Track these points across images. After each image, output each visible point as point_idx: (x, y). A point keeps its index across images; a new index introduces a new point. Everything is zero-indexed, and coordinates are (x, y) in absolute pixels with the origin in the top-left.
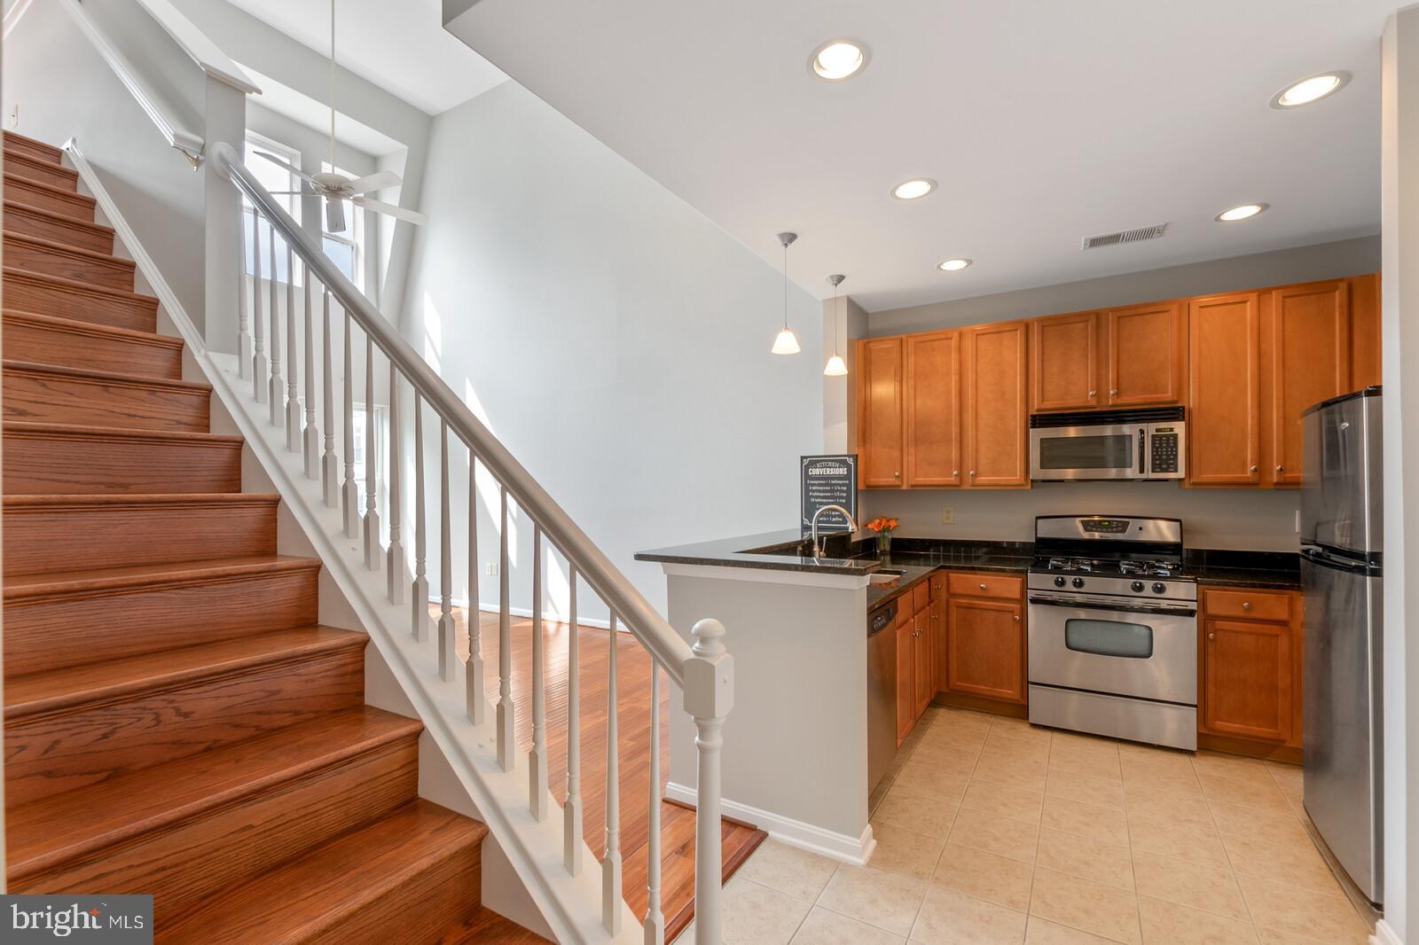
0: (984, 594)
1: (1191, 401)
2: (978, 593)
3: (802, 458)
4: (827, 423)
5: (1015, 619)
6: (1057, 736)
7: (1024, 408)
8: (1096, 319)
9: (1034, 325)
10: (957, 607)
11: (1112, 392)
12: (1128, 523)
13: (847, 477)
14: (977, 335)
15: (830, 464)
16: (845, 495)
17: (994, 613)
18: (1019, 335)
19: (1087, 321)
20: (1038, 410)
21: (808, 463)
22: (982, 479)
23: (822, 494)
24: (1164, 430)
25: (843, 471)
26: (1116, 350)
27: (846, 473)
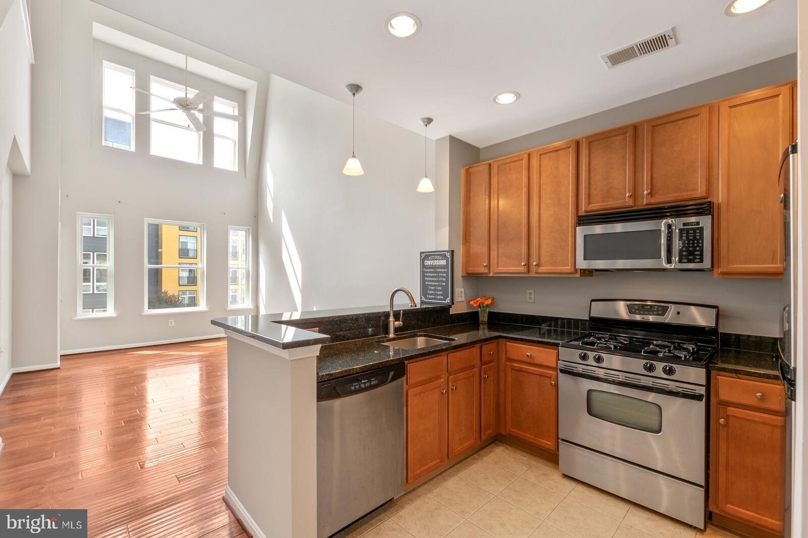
0: (529, 360)
1: (720, 196)
2: (525, 359)
3: (421, 253)
4: (438, 228)
5: (551, 384)
6: (580, 488)
7: (574, 211)
8: (633, 132)
9: (582, 141)
10: (512, 369)
11: (645, 193)
12: (668, 307)
13: (446, 267)
14: (541, 155)
15: (436, 257)
16: (444, 279)
17: (538, 377)
18: (572, 152)
19: (626, 133)
20: (586, 212)
21: (425, 256)
22: (543, 269)
23: (432, 279)
24: (691, 224)
25: (443, 262)
26: (650, 155)
27: (445, 264)
